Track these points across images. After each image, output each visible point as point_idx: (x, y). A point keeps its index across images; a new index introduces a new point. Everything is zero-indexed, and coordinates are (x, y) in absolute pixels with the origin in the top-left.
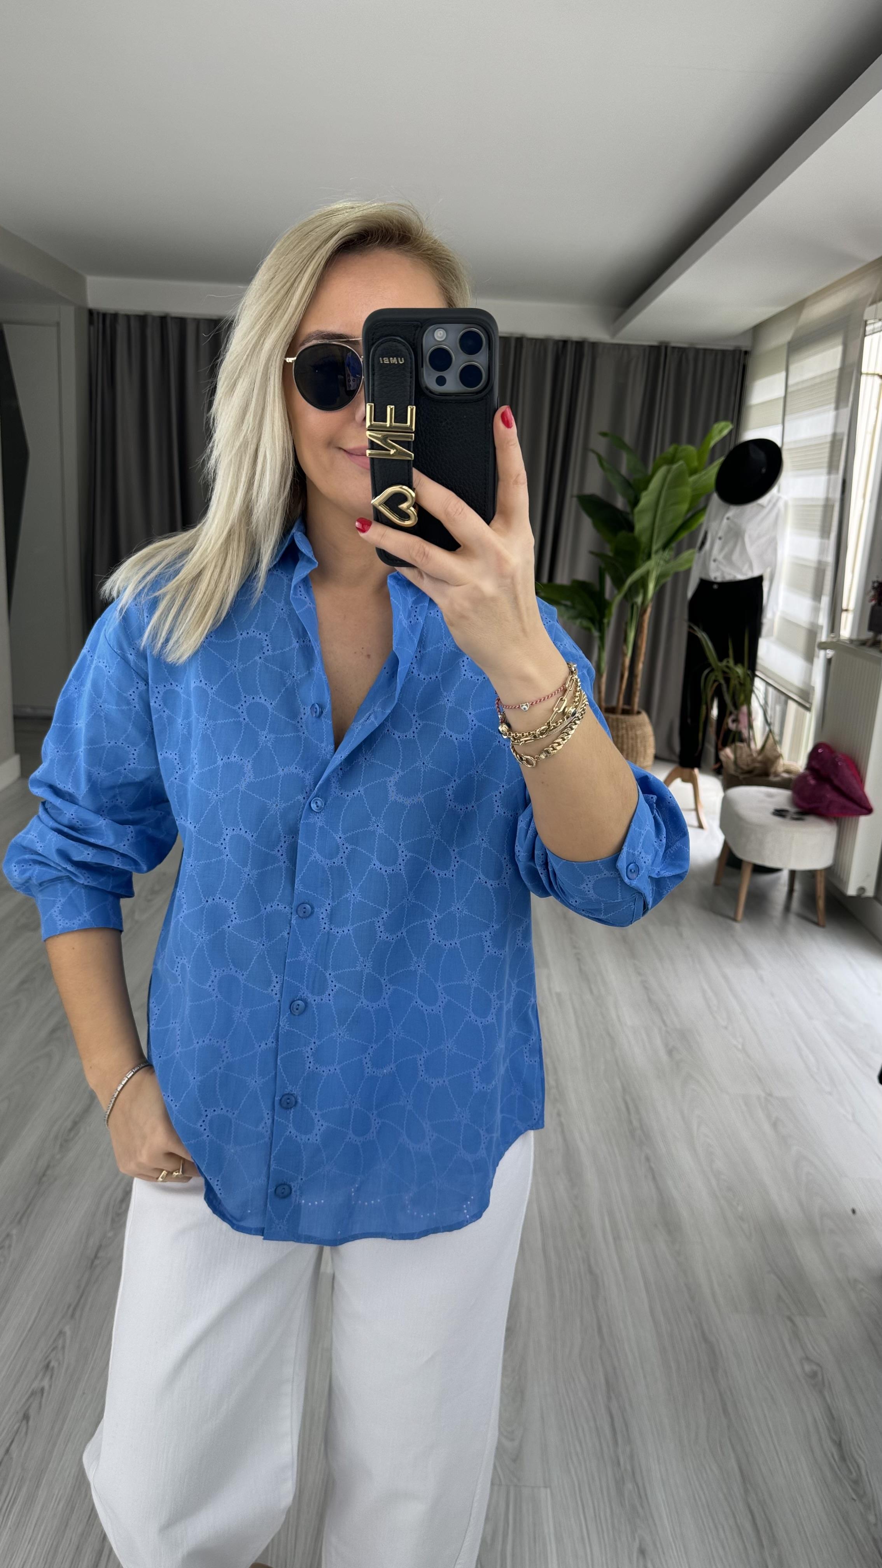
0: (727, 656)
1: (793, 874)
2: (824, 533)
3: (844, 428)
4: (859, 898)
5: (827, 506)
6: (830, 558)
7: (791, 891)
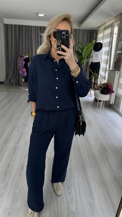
0: (95, 73)
1: (103, 101)
2: (108, 55)
3: (111, 41)
4: (112, 104)
5: (109, 51)
6: (109, 59)
7: (103, 104)
